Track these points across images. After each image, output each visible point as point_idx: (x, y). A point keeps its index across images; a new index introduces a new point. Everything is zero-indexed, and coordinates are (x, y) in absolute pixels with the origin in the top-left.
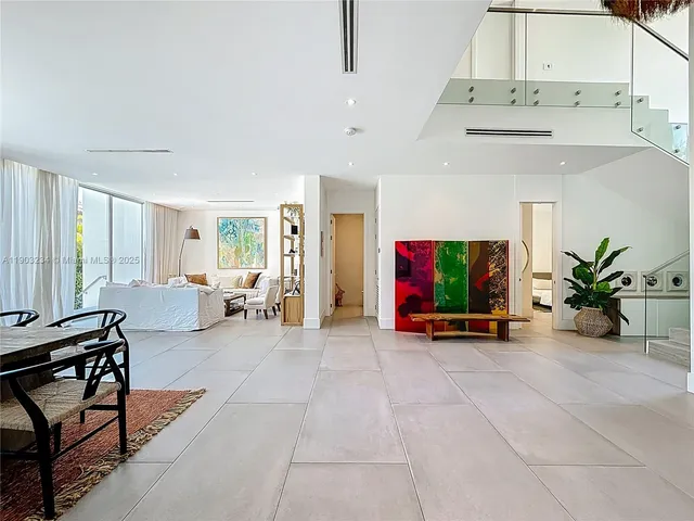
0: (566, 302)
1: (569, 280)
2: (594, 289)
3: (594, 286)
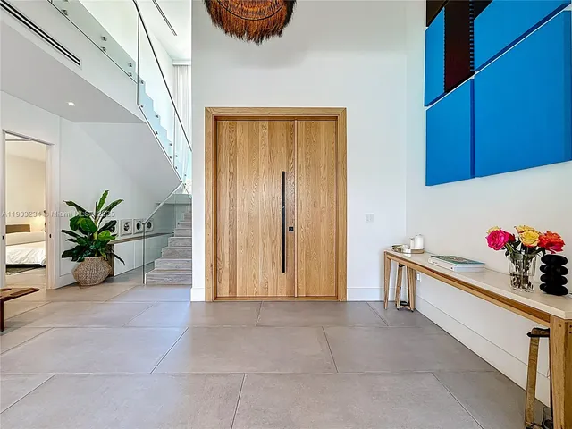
0: (64, 256)
1: (67, 232)
2: (96, 238)
3: (96, 235)
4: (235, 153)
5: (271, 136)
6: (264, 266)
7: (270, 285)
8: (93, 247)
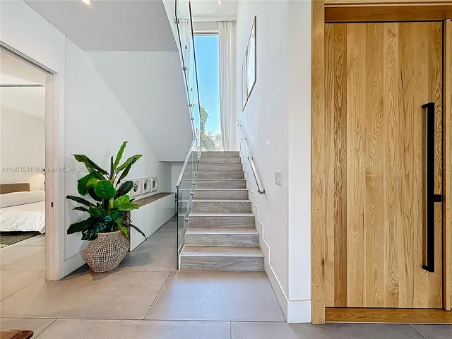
0: (70, 231)
1: (74, 198)
2: (112, 206)
3: (111, 201)
4: (345, 75)
5: (402, 46)
6: (393, 259)
7: (402, 289)
8: (108, 218)
